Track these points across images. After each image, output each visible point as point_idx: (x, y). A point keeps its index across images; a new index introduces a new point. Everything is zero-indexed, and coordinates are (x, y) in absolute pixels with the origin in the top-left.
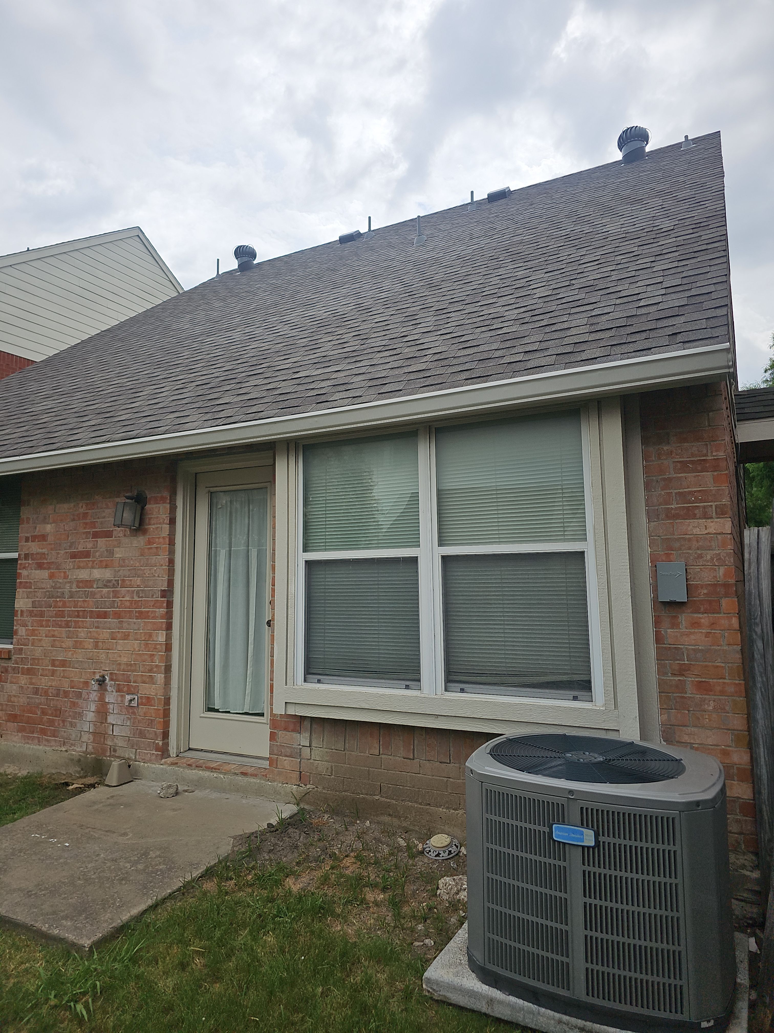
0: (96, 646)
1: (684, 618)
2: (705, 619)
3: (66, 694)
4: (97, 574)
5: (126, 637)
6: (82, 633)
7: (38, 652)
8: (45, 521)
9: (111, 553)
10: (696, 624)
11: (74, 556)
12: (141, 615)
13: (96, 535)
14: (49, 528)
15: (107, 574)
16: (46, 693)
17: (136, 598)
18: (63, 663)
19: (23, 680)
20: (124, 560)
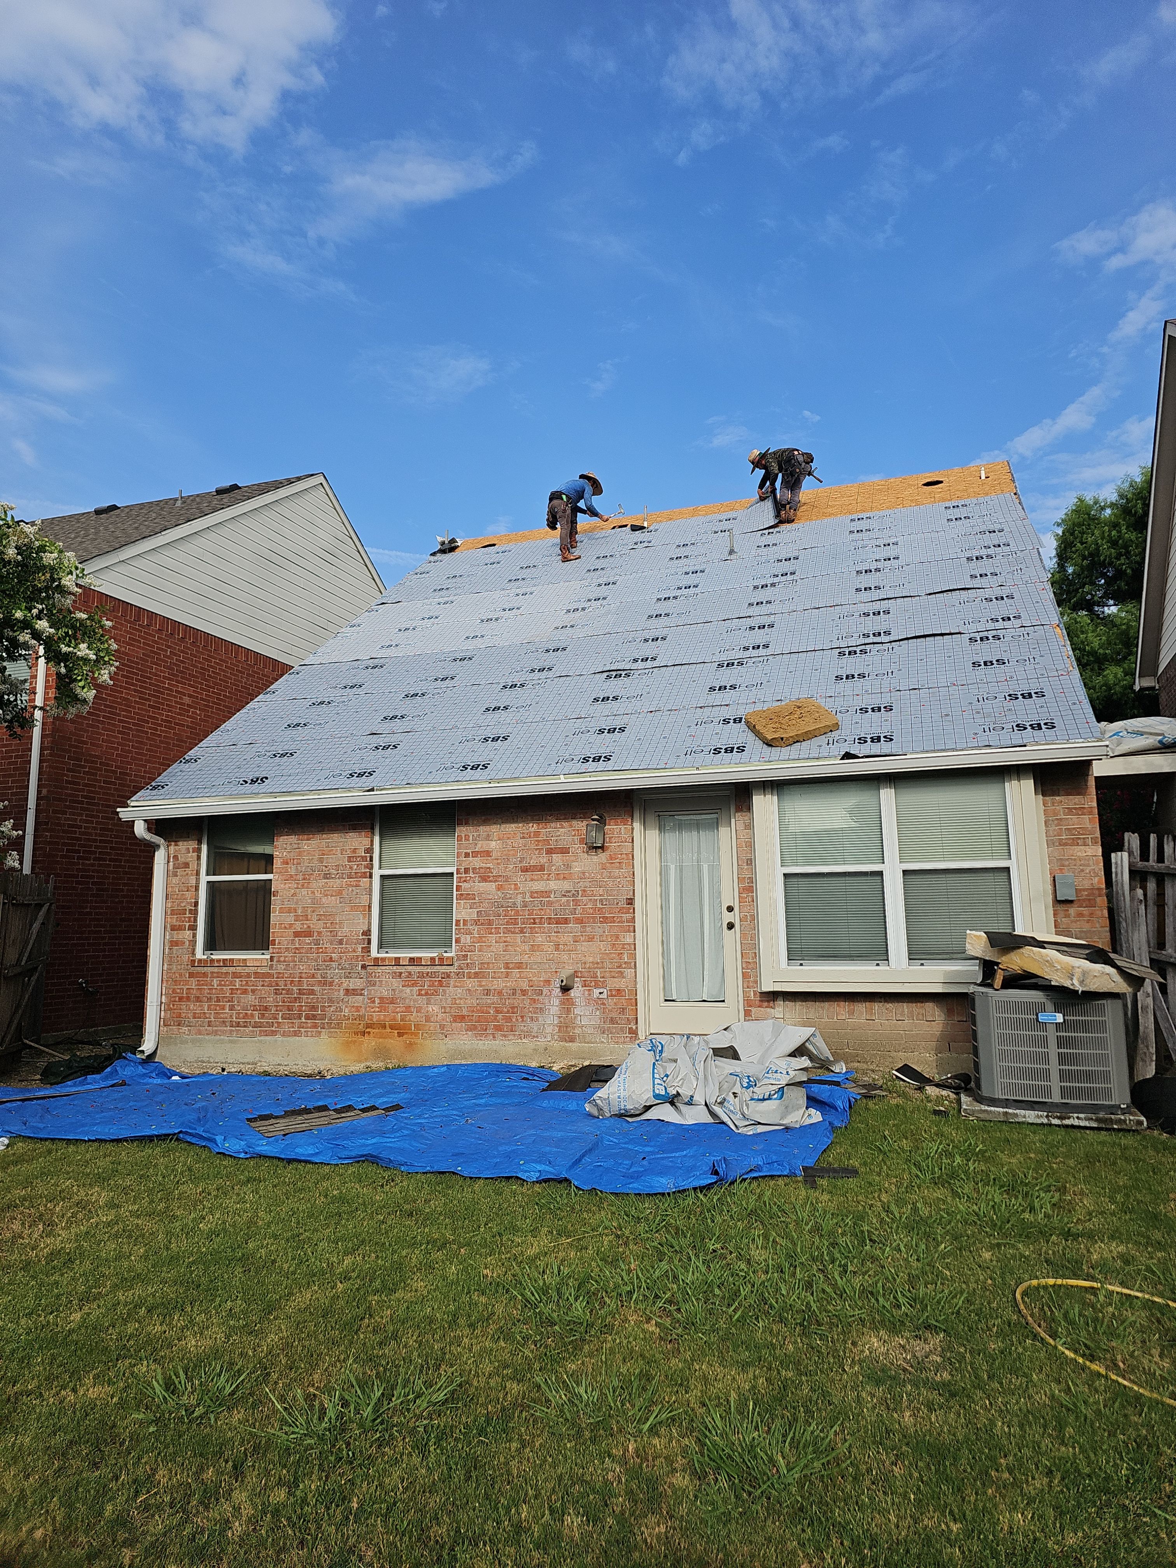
0: (557, 949)
1: (1072, 911)
2: (1085, 911)
3: (524, 992)
4: (553, 885)
5: (591, 939)
6: (540, 938)
7: (488, 956)
8: (488, 838)
9: (568, 867)
10: (1080, 915)
11: (525, 870)
12: (605, 920)
13: (550, 852)
14: (493, 844)
15: (566, 885)
16: (500, 993)
17: (599, 906)
18: (519, 966)
19: (471, 983)
20: (584, 873)
